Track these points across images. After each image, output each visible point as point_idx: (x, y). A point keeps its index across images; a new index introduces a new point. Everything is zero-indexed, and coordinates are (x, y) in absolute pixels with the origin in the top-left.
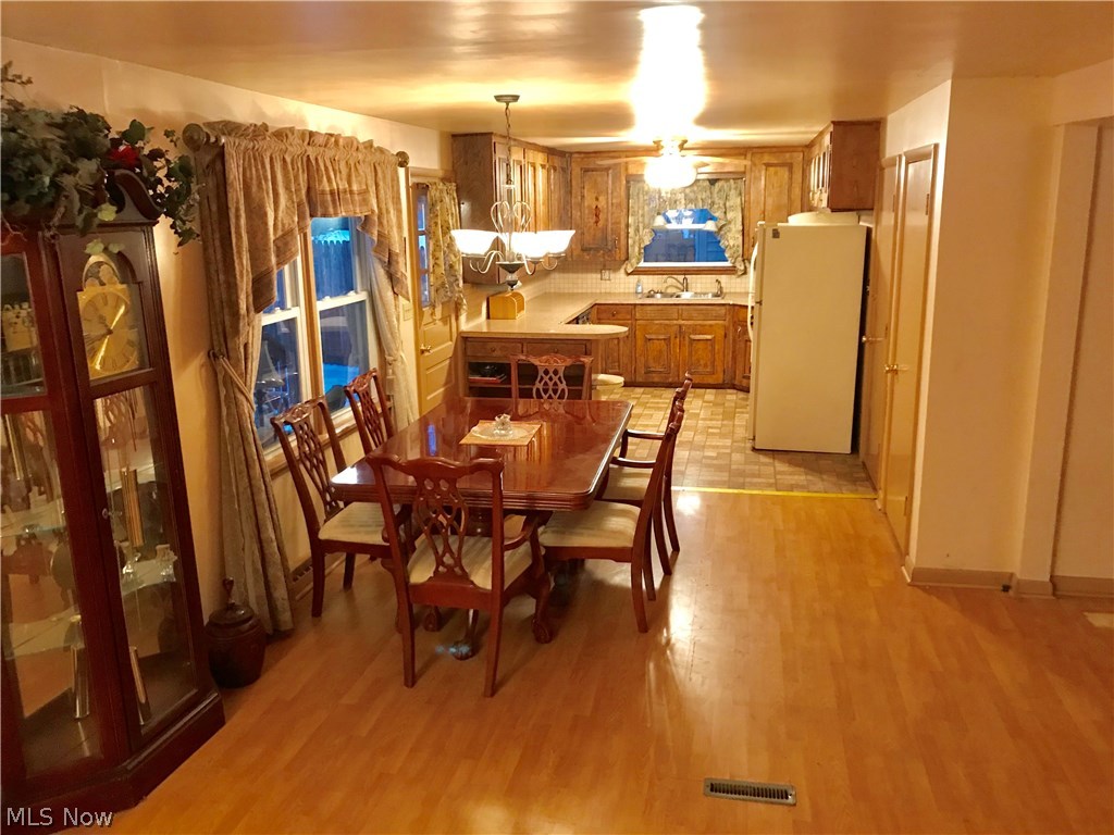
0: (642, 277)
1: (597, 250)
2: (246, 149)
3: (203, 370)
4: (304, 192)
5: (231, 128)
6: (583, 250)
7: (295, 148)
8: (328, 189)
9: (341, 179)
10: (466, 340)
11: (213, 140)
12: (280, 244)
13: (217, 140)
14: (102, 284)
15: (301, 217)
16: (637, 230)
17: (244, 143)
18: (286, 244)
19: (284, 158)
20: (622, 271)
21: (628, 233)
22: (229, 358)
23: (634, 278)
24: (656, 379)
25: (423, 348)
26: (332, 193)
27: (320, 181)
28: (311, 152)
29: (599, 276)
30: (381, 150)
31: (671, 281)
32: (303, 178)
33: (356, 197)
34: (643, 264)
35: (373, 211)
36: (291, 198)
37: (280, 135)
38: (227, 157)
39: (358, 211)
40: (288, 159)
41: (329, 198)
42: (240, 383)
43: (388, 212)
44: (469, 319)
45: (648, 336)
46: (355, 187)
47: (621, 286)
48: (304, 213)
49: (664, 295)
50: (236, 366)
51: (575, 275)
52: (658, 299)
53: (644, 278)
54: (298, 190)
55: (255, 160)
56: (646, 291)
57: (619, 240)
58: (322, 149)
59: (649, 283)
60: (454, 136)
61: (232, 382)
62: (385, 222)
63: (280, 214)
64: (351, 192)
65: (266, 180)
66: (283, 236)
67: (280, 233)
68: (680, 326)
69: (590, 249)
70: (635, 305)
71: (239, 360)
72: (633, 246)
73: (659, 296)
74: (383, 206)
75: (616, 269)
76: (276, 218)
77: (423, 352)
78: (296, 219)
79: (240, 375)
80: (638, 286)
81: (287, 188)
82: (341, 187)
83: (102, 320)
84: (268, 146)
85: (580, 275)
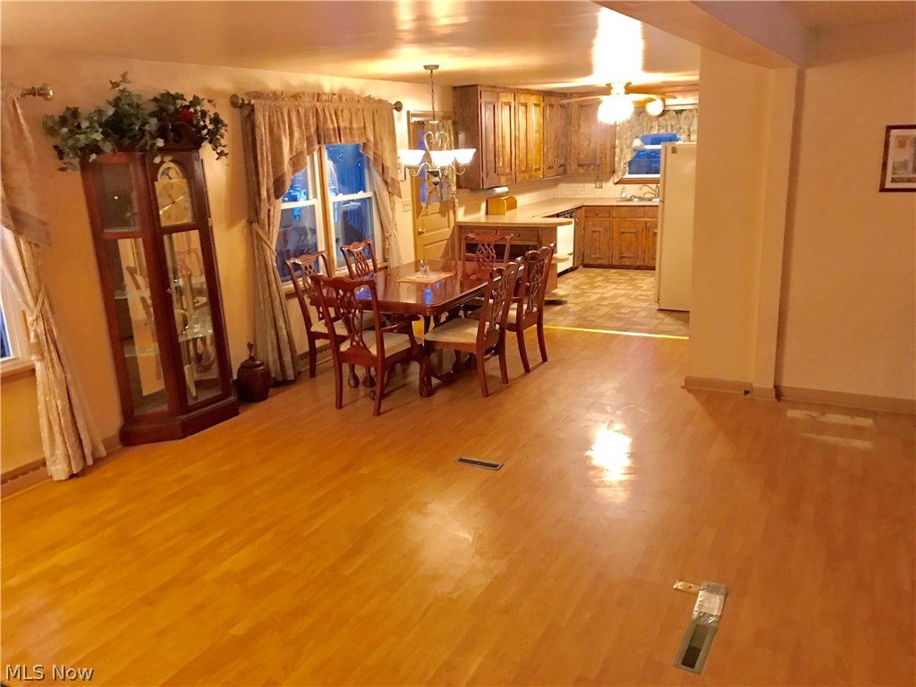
0: (626, 186)
1: (589, 165)
2: (270, 107)
3: (245, 230)
4: (313, 129)
5: (258, 95)
6: (579, 166)
7: (306, 102)
8: (331, 127)
9: (343, 121)
10: (461, 228)
11: (246, 102)
12: (295, 160)
13: (250, 102)
14: (170, 178)
15: (310, 144)
16: (622, 151)
17: (268, 103)
18: (298, 160)
19: (298, 111)
20: (611, 181)
21: (614, 153)
22: (259, 223)
23: (620, 187)
24: (627, 262)
25: (420, 230)
26: (334, 129)
27: (325, 122)
28: (318, 104)
29: (594, 185)
30: (380, 101)
31: (646, 189)
32: (312, 122)
33: (355, 132)
34: (627, 176)
35: (368, 140)
36: (302, 133)
37: (296, 96)
38: (256, 111)
39: (357, 140)
40: (302, 111)
41: (332, 133)
42: (265, 238)
43: (382, 140)
44: (466, 213)
45: (622, 230)
46: (354, 126)
47: (609, 193)
48: (312, 141)
49: (641, 199)
50: (263, 228)
51: (576, 185)
52: (636, 202)
53: (628, 186)
54: (308, 128)
55: (277, 112)
56: (629, 197)
57: (605, 158)
58: (327, 104)
59: (631, 190)
60: (454, 88)
61: (261, 238)
62: (379, 146)
63: (295, 143)
64: (351, 129)
65: (284, 123)
66: (297, 156)
67: (294, 153)
68: (646, 223)
69: (584, 165)
70: (613, 206)
71: (264, 225)
72: (619, 163)
73: (636, 200)
74: (378, 137)
75: (607, 180)
76: (291, 145)
77: (420, 233)
78: (305, 145)
79: (265, 234)
80: (622, 193)
81: (300, 127)
82: (342, 125)
83: (170, 196)
84: (287, 105)
85: (580, 185)
